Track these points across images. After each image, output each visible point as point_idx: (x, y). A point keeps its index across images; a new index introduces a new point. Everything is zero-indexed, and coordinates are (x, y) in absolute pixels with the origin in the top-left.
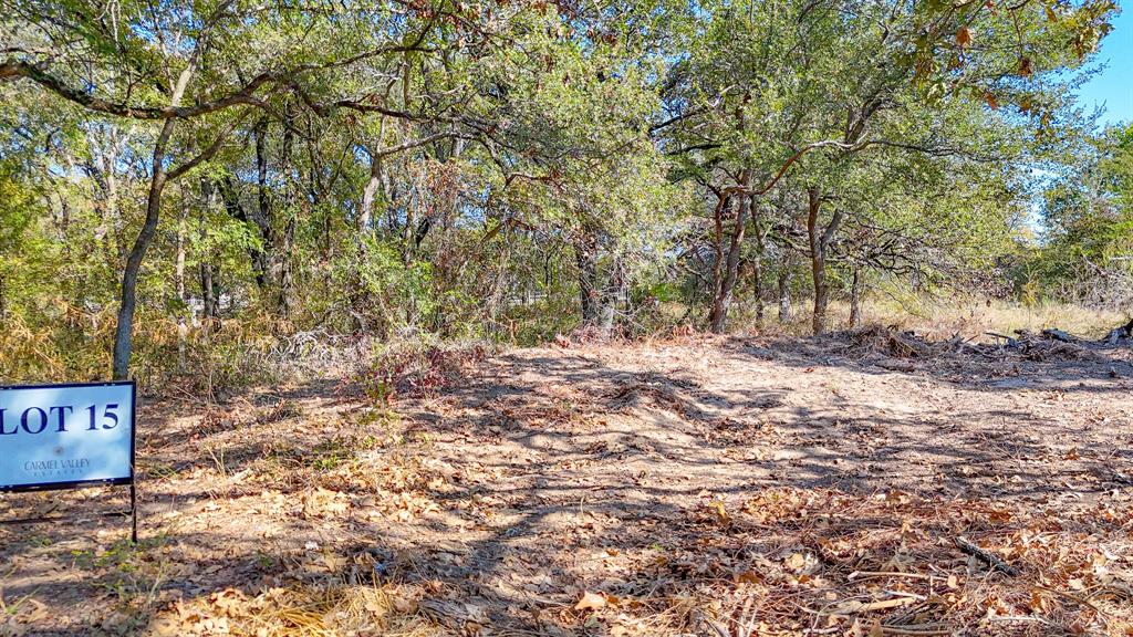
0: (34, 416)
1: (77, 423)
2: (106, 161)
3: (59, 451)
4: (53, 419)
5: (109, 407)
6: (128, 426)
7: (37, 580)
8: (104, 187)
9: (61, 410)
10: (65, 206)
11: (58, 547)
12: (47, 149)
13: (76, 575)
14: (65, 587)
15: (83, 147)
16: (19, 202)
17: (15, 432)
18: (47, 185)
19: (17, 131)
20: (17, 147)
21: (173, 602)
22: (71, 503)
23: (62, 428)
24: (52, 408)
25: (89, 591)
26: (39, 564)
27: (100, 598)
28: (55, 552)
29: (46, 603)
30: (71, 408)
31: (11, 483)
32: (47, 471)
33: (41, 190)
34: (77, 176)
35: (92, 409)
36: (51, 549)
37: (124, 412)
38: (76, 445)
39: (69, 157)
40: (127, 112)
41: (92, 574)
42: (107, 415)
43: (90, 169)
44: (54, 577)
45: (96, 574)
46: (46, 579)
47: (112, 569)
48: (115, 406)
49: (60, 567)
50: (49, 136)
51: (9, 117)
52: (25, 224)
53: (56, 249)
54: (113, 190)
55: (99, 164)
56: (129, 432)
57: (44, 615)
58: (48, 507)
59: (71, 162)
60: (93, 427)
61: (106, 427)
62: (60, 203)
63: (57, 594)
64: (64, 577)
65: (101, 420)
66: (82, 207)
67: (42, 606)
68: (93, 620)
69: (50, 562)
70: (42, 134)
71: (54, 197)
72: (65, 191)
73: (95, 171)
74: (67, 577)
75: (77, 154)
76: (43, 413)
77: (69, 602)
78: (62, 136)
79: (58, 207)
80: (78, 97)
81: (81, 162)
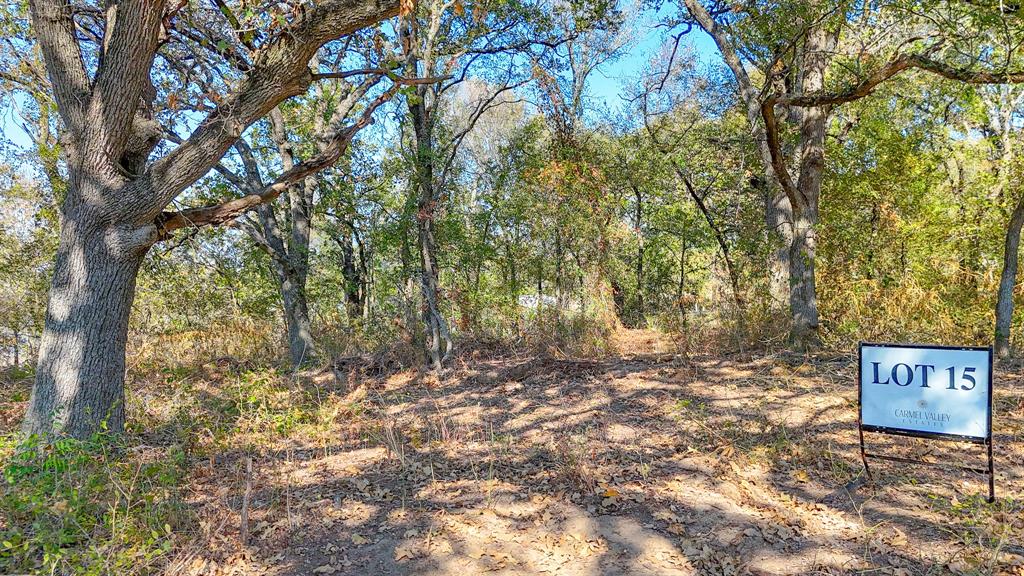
0: (902, 372)
1: (938, 381)
2: (1002, 120)
3: (923, 404)
4: (918, 375)
5: (967, 369)
6: (985, 389)
7: (902, 512)
8: (999, 146)
9: (925, 368)
10: (961, 170)
11: (923, 488)
12: (946, 119)
13: (934, 517)
14: (924, 524)
15: (979, 110)
16: (919, 172)
17: (887, 383)
18: (944, 153)
19: (919, 107)
20: (920, 121)
21: (1018, 567)
22: (945, 451)
23: (925, 384)
24: (917, 366)
25: (945, 534)
26: (907, 498)
27: (952, 543)
28: (921, 492)
29: (907, 534)
30: (933, 367)
31: (884, 425)
32: (914, 420)
33: (938, 158)
34: (975, 139)
35: (952, 370)
36: (918, 488)
37: (981, 376)
38: (938, 400)
39: (965, 123)
40: (1006, 79)
41: (948, 520)
42: (965, 377)
43: (986, 129)
44: (916, 513)
45: (951, 520)
46: (910, 513)
47: (966, 519)
48: (973, 370)
49: (922, 506)
50: (948, 107)
51: (913, 96)
52: (926, 190)
53: (953, 212)
54: (1008, 148)
55: (995, 124)
56: (986, 395)
57: (904, 543)
58: (924, 450)
59: (968, 128)
60: (952, 387)
61: (964, 387)
62: (957, 169)
63: (919, 529)
64: (925, 515)
65: (959, 381)
66: (977, 169)
67: (903, 535)
68: (942, 560)
69: (916, 499)
70: (942, 106)
71: (952, 163)
72: (961, 156)
73: (992, 132)
74: (928, 516)
75: (974, 118)
76: (909, 368)
77: (927, 538)
78: (960, 104)
79: (954, 172)
80: (960, 75)
81: (977, 125)
